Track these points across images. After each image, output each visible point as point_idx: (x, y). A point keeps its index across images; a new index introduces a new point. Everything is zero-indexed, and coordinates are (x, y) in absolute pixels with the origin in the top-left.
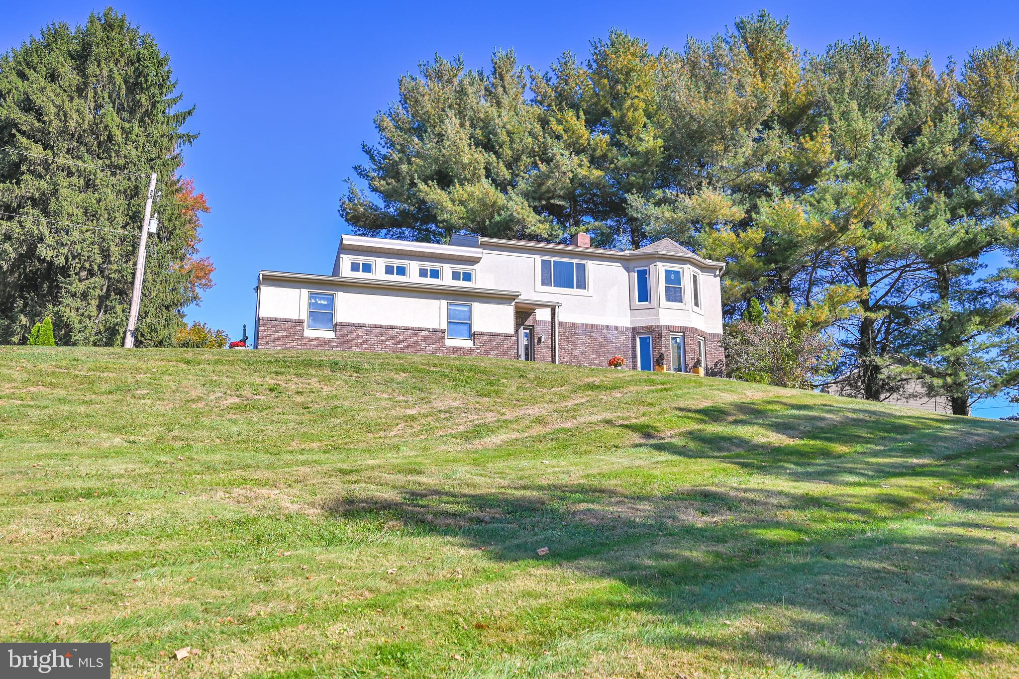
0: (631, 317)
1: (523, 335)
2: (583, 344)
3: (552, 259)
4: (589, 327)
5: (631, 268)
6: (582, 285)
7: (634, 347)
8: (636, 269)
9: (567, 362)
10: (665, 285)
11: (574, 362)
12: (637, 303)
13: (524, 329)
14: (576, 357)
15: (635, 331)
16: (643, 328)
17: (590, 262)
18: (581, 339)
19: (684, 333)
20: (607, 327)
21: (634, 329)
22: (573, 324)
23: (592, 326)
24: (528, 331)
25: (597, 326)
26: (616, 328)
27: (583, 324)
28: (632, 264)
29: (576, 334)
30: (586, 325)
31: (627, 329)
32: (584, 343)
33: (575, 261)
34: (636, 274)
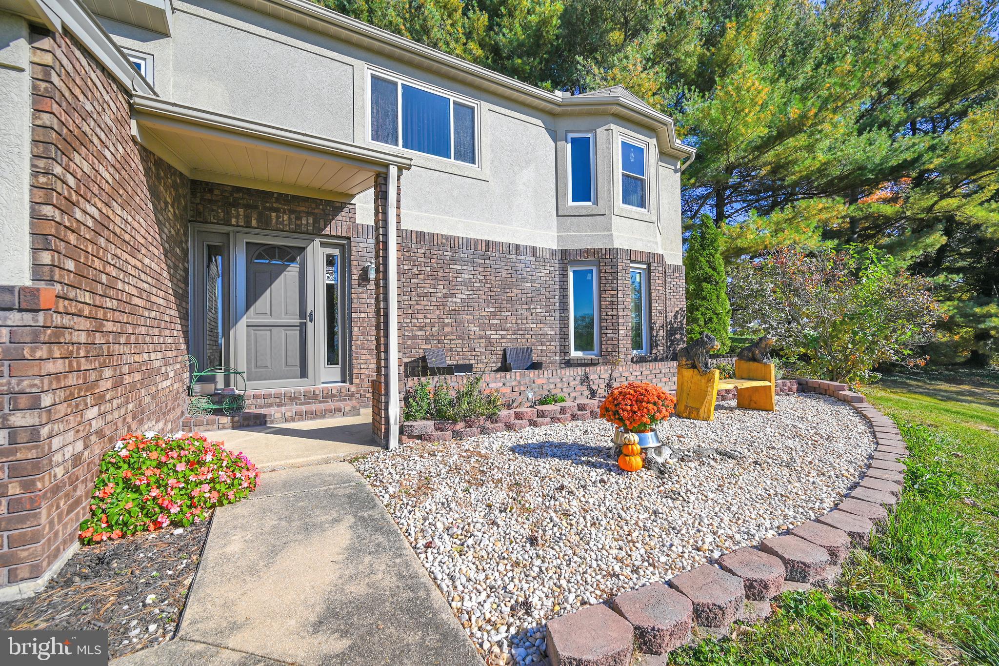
0: (559, 231)
1: (321, 261)
2: (468, 283)
3: (401, 80)
4: (481, 247)
5: (561, 133)
6: (468, 154)
7: (564, 289)
8: (570, 136)
9: (432, 325)
10: (621, 171)
11: (448, 325)
12: (570, 203)
13: (323, 244)
14: (455, 314)
15: (566, 257)
16: (582, 252)
17: (485, 106)
18: (464, 272)
19: (649, 265)
20: (517, 247)
21: (565, 253)
22: (448, 238)
23: (488, 243)
24: (336, 252)
25: (497, 244)
26: (533, 250)
27: (469, 240)
28: (563, 125)
29: (454, 261)
30: (476, 241)
31: (552, 252)
32: (469, 281)
33: (453, 97)
34: (569, 146)
